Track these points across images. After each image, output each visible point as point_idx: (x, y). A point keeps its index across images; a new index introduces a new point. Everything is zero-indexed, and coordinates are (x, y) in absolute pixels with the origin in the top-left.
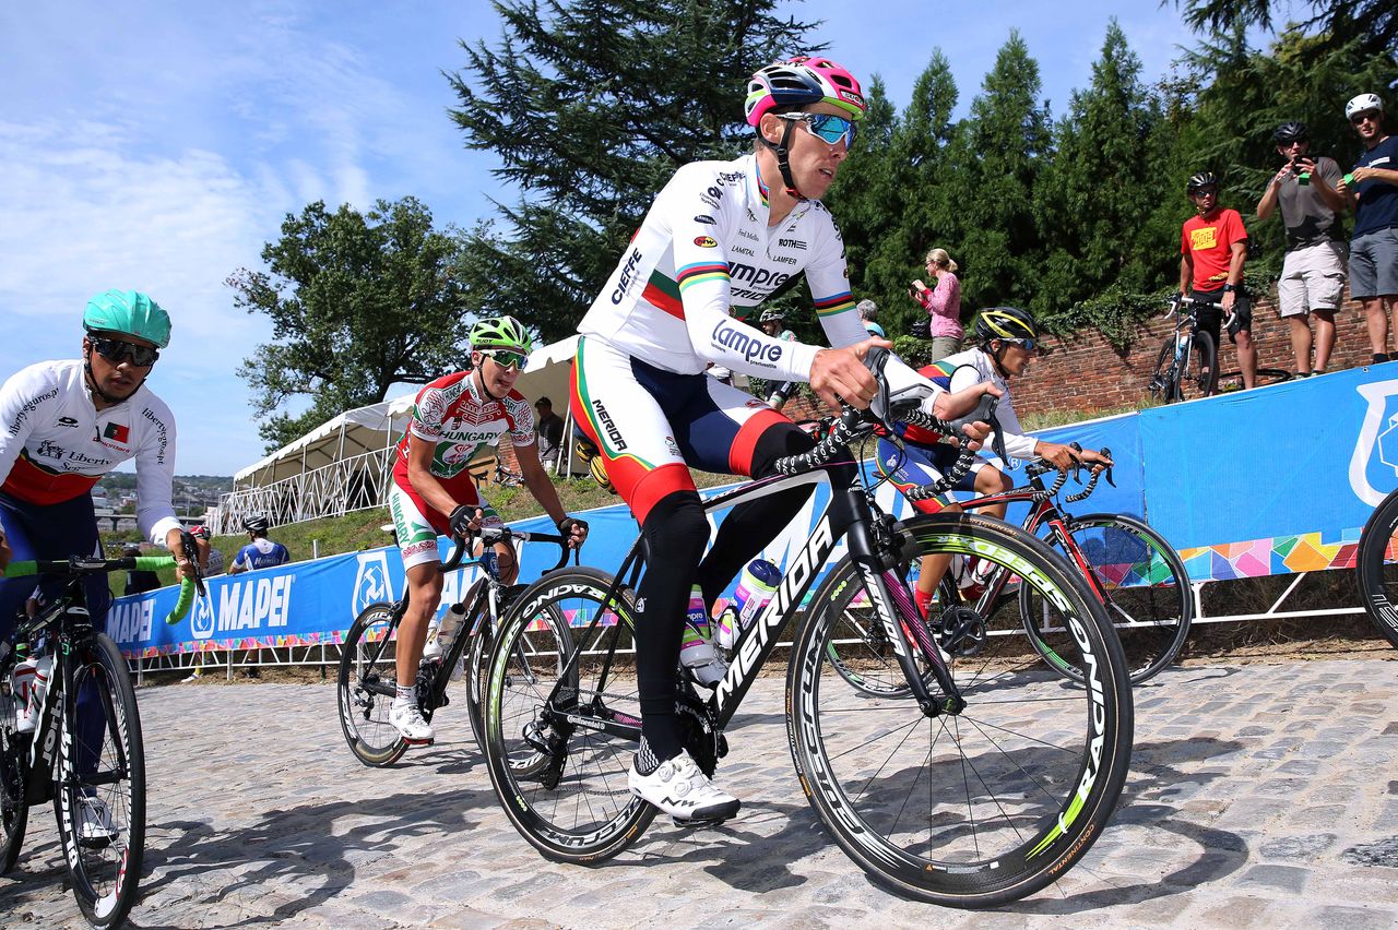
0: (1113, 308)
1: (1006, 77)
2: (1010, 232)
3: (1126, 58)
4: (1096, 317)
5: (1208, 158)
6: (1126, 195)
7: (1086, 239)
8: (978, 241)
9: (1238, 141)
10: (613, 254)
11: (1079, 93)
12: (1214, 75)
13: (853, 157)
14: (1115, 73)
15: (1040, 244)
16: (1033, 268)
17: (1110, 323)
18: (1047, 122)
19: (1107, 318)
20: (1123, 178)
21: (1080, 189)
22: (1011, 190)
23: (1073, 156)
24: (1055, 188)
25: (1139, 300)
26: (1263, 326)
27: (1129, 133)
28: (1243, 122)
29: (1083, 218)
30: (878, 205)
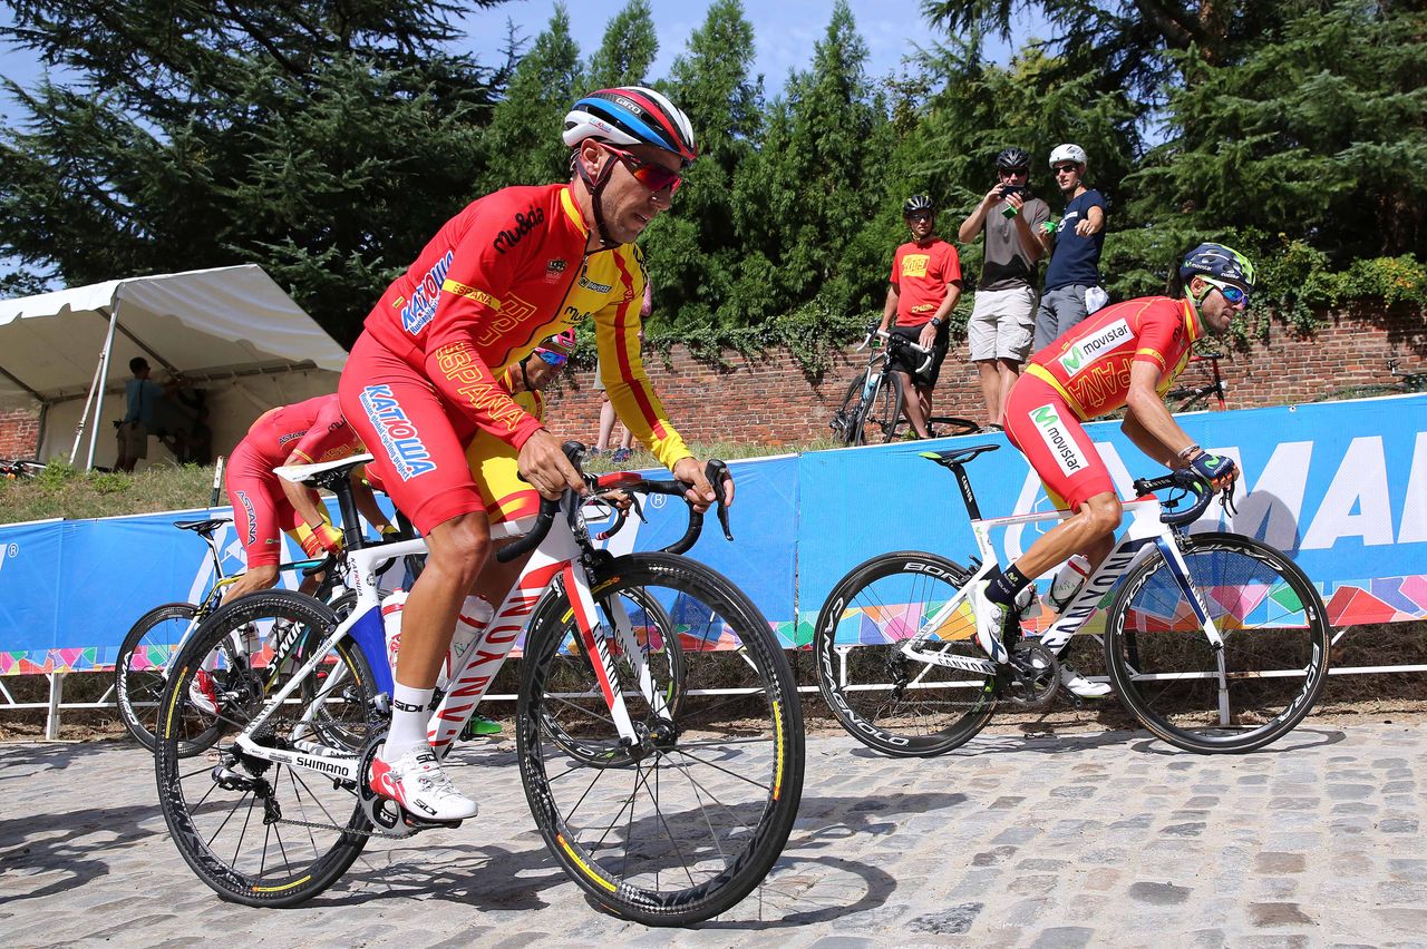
0: (809, 329)
1: (716, 40)
2: (702, 224)
3: (852, 42)
4: (788, 337)
5: (929, 172)
6: (837, 200)
7: (788, 244)
8: (663, 229)
9: (963, 160)
10: (182, 176)
11: (797, 74)
12: (945, 81)
13: (520, 103)
14: (840, 59)
15: (736, 242)
16: (724, 269)
17: (804, 344)
18: (758, 100)
19: (801, 338)
20: (836, 180)
21: (787, 186)
22: (709, 174)
23: (784, 146)
24: (759, 180)
25: (838, 323)
26: (966, 368)
27: (847, 130)
28: (969, 140)
29: (787, 220)
30: (547, 168)
